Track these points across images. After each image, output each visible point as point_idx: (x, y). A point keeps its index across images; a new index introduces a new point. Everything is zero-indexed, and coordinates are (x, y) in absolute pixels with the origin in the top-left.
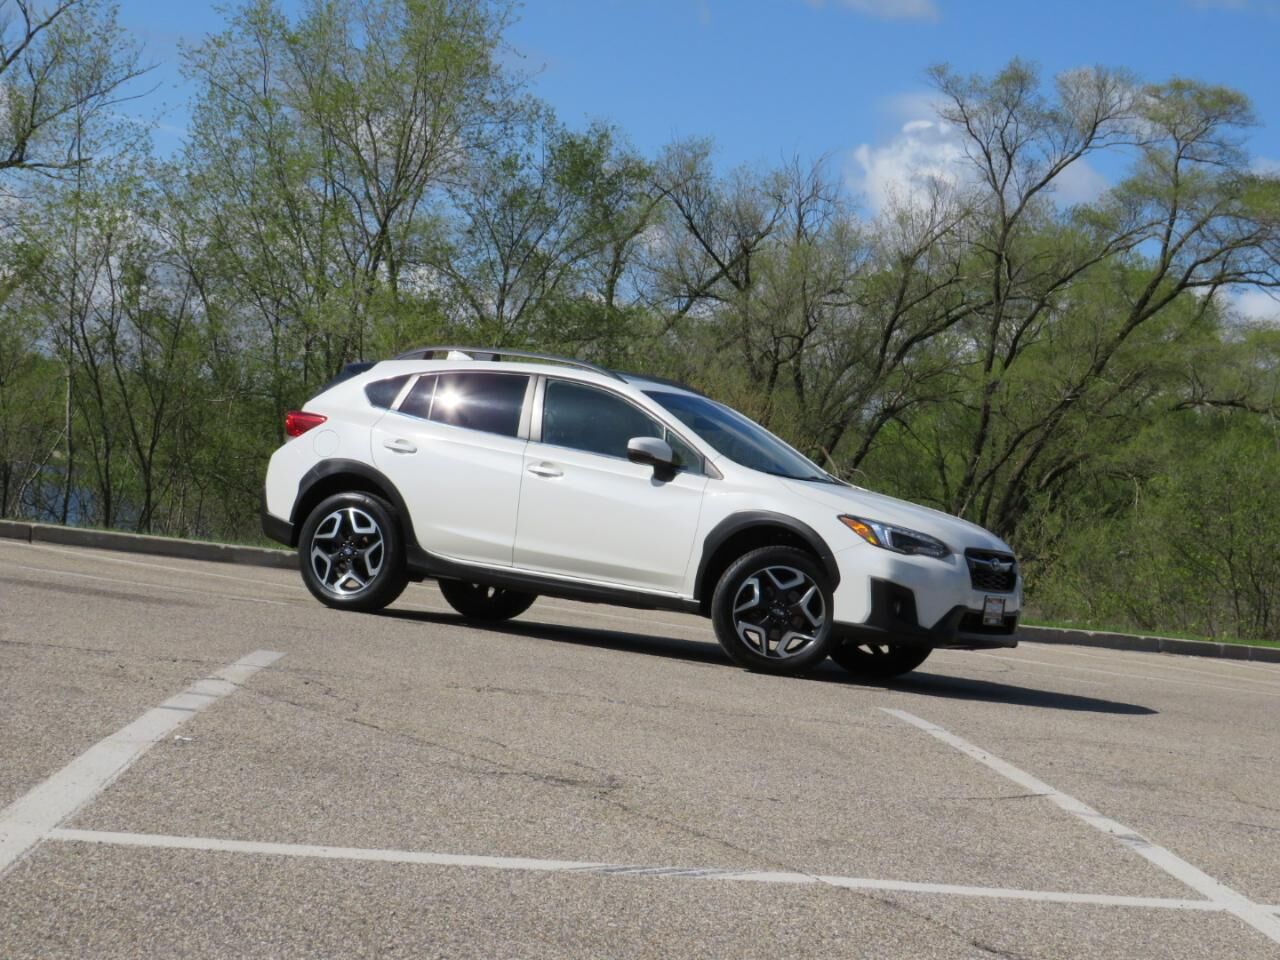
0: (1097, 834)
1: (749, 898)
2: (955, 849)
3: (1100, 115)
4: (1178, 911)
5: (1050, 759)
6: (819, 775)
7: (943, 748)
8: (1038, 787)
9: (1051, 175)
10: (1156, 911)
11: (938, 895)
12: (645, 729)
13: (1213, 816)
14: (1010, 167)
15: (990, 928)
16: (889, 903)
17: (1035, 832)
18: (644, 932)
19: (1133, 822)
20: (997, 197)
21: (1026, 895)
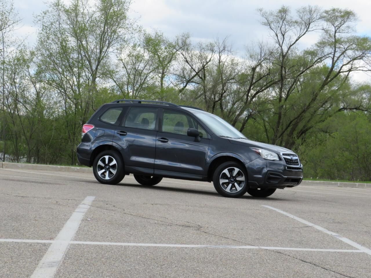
0: (328, 235)
1: (243, 252)
2: (292, 240)
3: (311, 21)
4: (351, 253)
5: (312, 217)
6: (251, 223)
7: (282, 215)
8: (310, 224)
9: (297, 40)
10: (346, 253)
11: (290, 250)
12: (201, 213)
13: (359, 230)
14: (284, 38)
15: (305, 257)
16: (279, 252)
17: (312, 235)
18: (221, 260)
19: (337, 232)
20: (280, 48)
21: (312, 250)
